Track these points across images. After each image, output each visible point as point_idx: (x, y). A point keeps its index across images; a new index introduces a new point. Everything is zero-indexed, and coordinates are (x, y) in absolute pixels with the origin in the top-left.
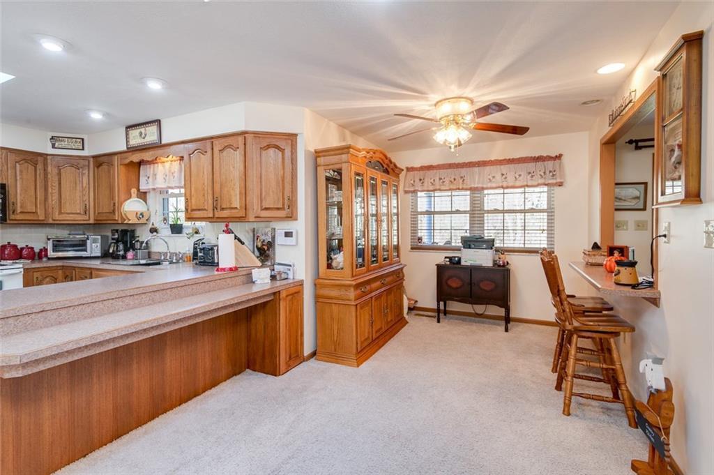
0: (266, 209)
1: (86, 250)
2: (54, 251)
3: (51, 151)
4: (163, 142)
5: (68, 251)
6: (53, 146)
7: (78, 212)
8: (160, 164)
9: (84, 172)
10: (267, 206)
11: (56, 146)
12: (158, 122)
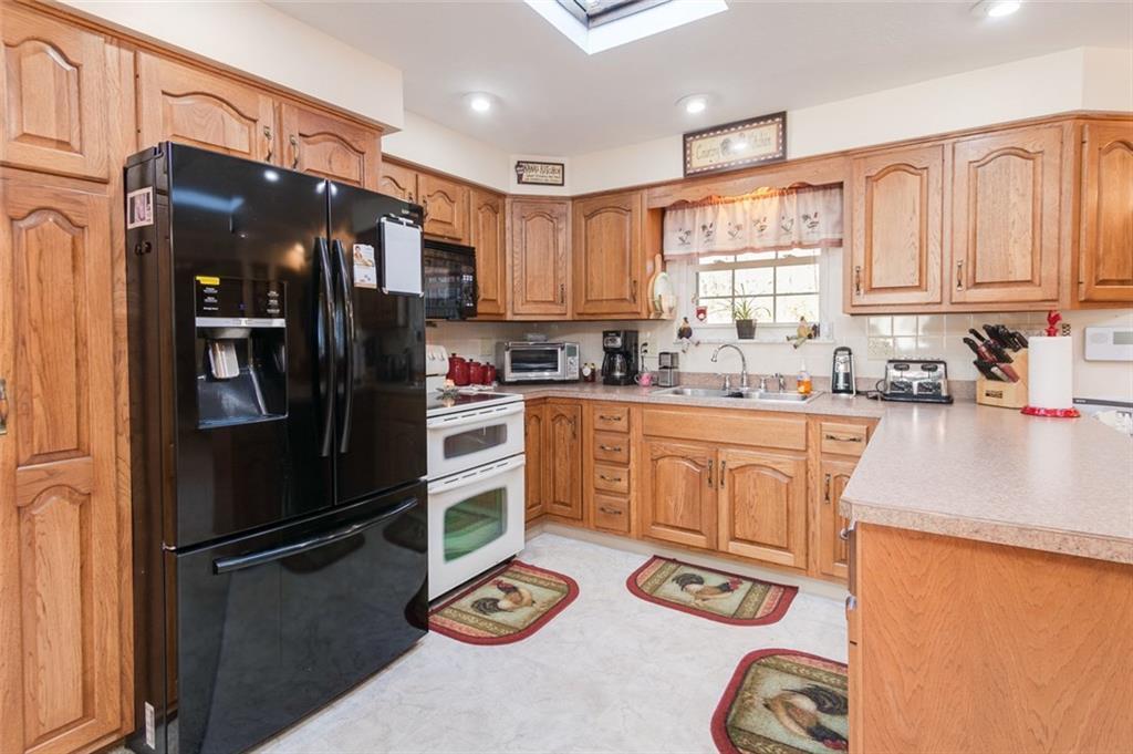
0: (1104, 282)
1: (556, 369)
2: (514, 369)
3: (514, 188)
4: (792, 155)
5: (531, 370)
6: (520, 180)
7: (551, 299)
8: (720, 206)
9: (560, 226)
10: (1106, 278)
11: (524, 180)
12: (783, 115)
